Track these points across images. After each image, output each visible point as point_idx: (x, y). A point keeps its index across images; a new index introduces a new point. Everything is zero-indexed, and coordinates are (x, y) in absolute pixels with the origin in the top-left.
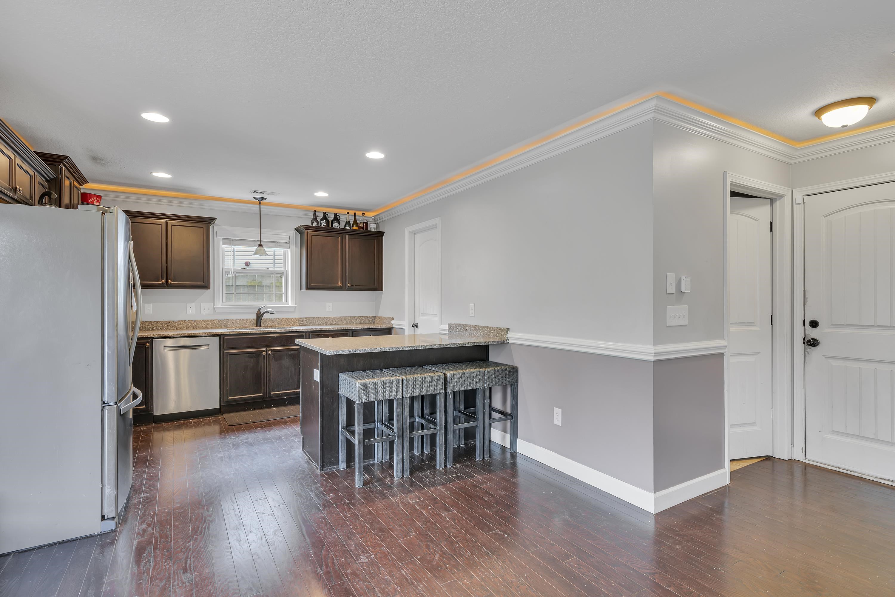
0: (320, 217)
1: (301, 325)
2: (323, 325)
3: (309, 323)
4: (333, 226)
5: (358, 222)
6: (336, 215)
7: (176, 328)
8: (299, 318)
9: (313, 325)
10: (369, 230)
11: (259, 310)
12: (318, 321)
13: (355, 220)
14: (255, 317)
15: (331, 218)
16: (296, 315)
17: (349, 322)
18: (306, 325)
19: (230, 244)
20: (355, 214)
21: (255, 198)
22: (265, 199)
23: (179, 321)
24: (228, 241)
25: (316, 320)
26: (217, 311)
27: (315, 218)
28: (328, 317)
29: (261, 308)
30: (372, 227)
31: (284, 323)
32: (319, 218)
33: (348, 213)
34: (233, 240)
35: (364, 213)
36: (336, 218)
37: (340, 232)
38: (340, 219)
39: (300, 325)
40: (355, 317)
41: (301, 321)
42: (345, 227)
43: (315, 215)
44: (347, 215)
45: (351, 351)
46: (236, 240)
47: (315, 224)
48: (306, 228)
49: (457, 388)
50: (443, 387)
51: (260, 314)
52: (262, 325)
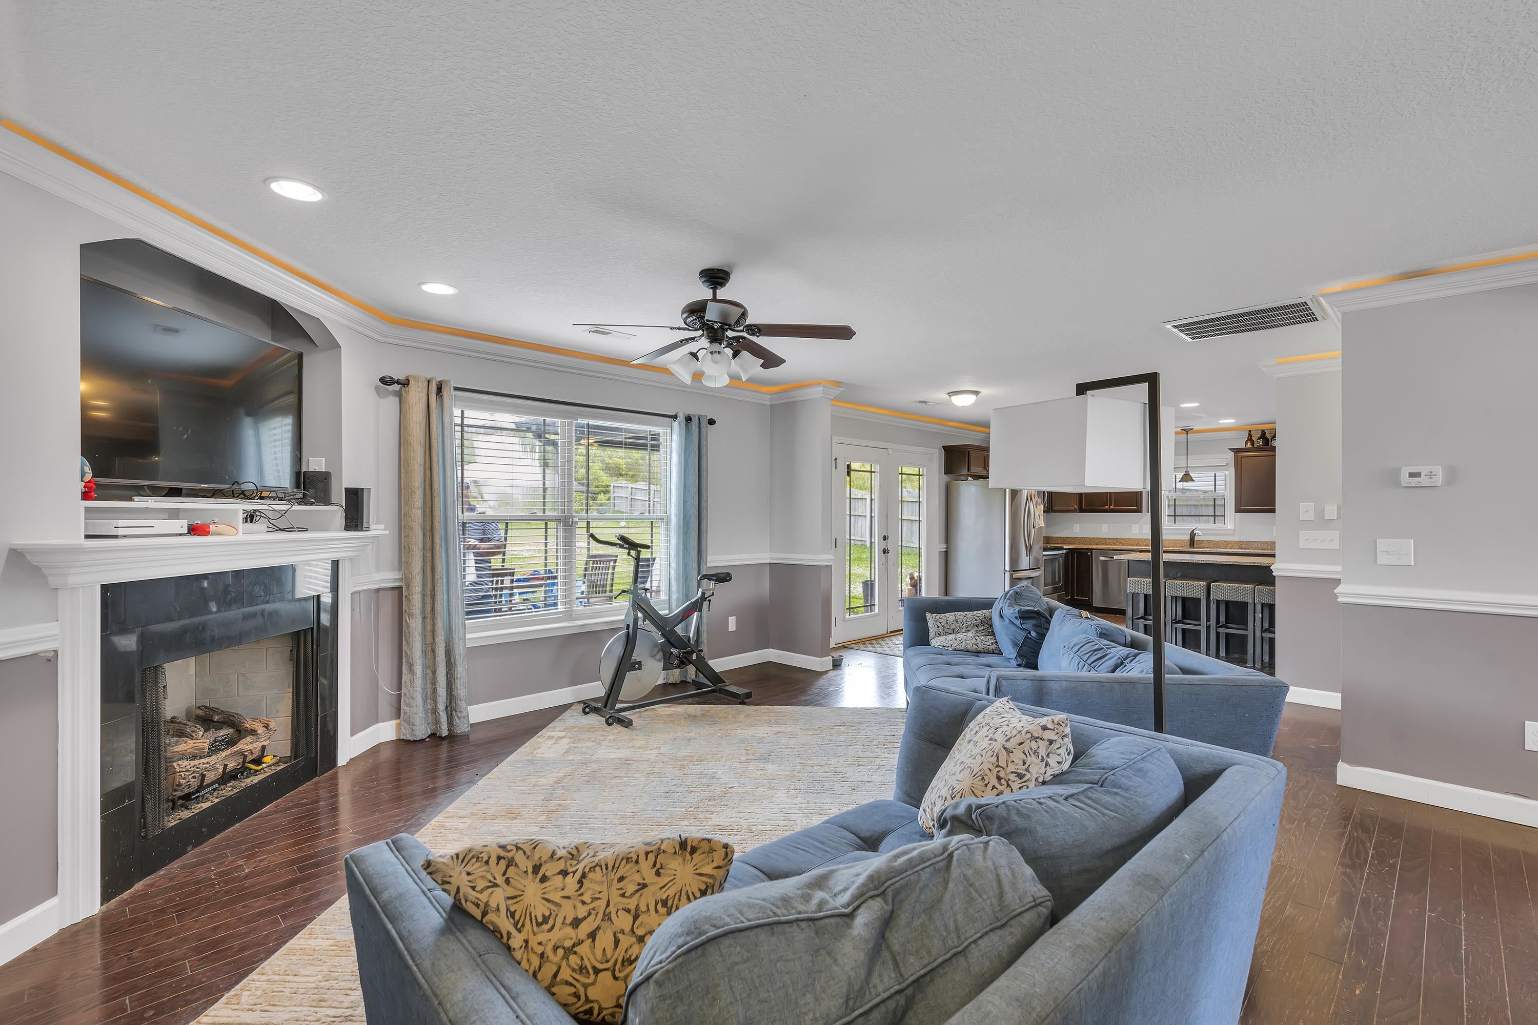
0: (1256, 436)
1: (1240, 549)
2: (1268, 550)
3: (1249, 547)
4: (1274, 443)
8: (1237, 542)
9: (1254, 549)
11: (1192, 531)
12: (1261, 545)
14: (1188, 538)
15: (1271, 434)
16: (1235, 538)
18: (1245, 549)
22: (1192, 429)
23: (1125, 539)
25: (1259, 544)
27: (1250, 438)
29: (1194, 530)
31: (1221, 545)
32: (1255, 438)
39: (1238, 549)
41: (1240, 544)
43: (1250, 435)
47: (1249, 445)
48: (1237, 451)
49: (1220, 598)
50: (1205, 594)
51: (1193, 535)
52: (1195, 546)
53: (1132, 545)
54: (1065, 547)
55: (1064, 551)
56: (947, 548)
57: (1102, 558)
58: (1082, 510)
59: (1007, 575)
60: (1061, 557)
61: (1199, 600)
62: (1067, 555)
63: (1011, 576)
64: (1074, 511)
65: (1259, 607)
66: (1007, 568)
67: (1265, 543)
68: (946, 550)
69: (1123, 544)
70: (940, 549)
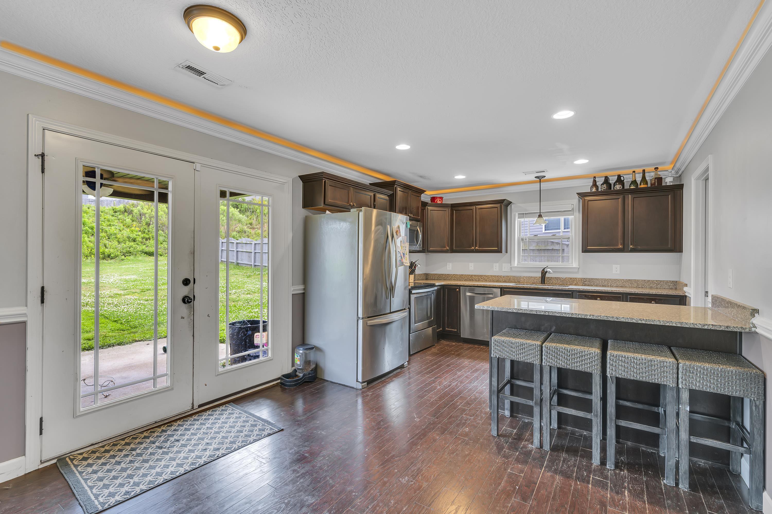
0: (600, 181)
1: (584, 285)
2: (608, 286)
3: (592, 284)
4: (615, 188)
5: (647, 178)
6: (619, 177)
7: (486, 280)
8: (581, 279)
9: (596, 286)
10: (663, 184)
11: (544, 270)
12: (602, 282)
13: (644, 178)
14: (540, 275)
15: (613, 180)
16: (579, 276)
17: (640, 285)
18: (589, 285)
19: (523, 217)
20: (644, 171)
21: (536, 177)
22: (545, 177)
23: (488, 276)
24: (522, 215)
25: (601, 281)
26: (513, 269)
27: (595, 184)
28: (614, 279)
29: (545, 268)
30: (669, 181)
31: (567, 282)
32: (599, 184)
33: (634, 172)
34: (525, 214)
35: (657, 168)
36: (620, 180)
37: (624, 192)
38: (624, 180)
39: (582, 285)
40: (649, 281)
41: (584, 281)
42: (630, 187)
43: (595, 182)
44: (633, 174)
45: (496, 308)
46: (527, 214)
47: (594, 190)
48: (582, 195)
49: (622, 374)
50: (599, 367)
51: (544, 273)
52: (545, 282)
53: (493, 281)
54: (437, 284)
55: (436, 288)
56: (304, 289)
57: (468, 294)
58: (452, 251)
59: (361, 322)
60: (433, 293)
61: (589, 376)
62: (438, 291)
63: (365, 325)
64: (446, 252)
65: (685, 396)
66: (360, 315)
67: (605, 280)
68: (302, 292)
69: (486, 281)
70: (294, 290)
